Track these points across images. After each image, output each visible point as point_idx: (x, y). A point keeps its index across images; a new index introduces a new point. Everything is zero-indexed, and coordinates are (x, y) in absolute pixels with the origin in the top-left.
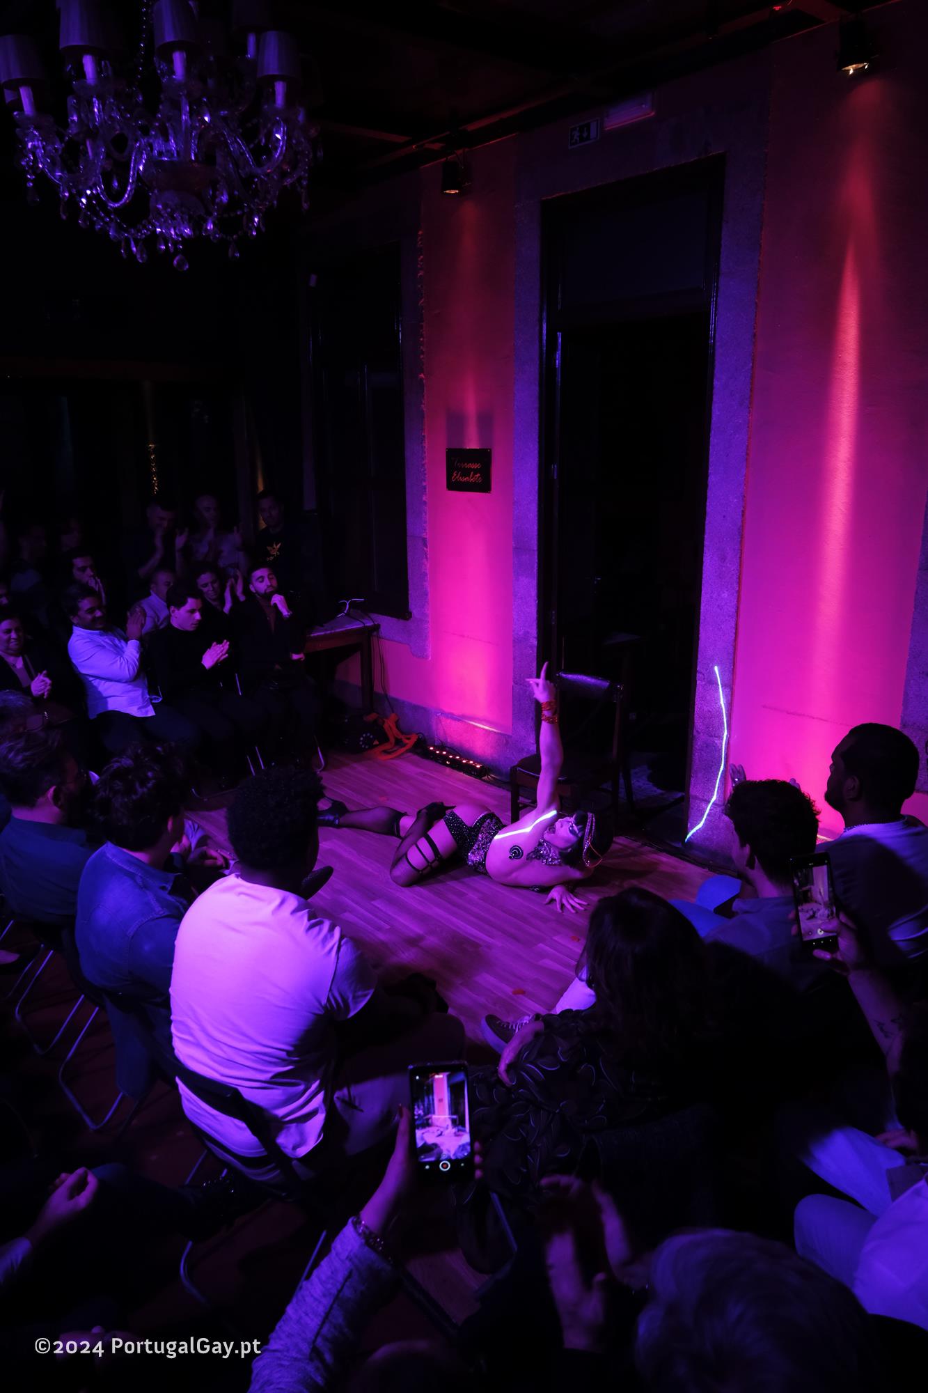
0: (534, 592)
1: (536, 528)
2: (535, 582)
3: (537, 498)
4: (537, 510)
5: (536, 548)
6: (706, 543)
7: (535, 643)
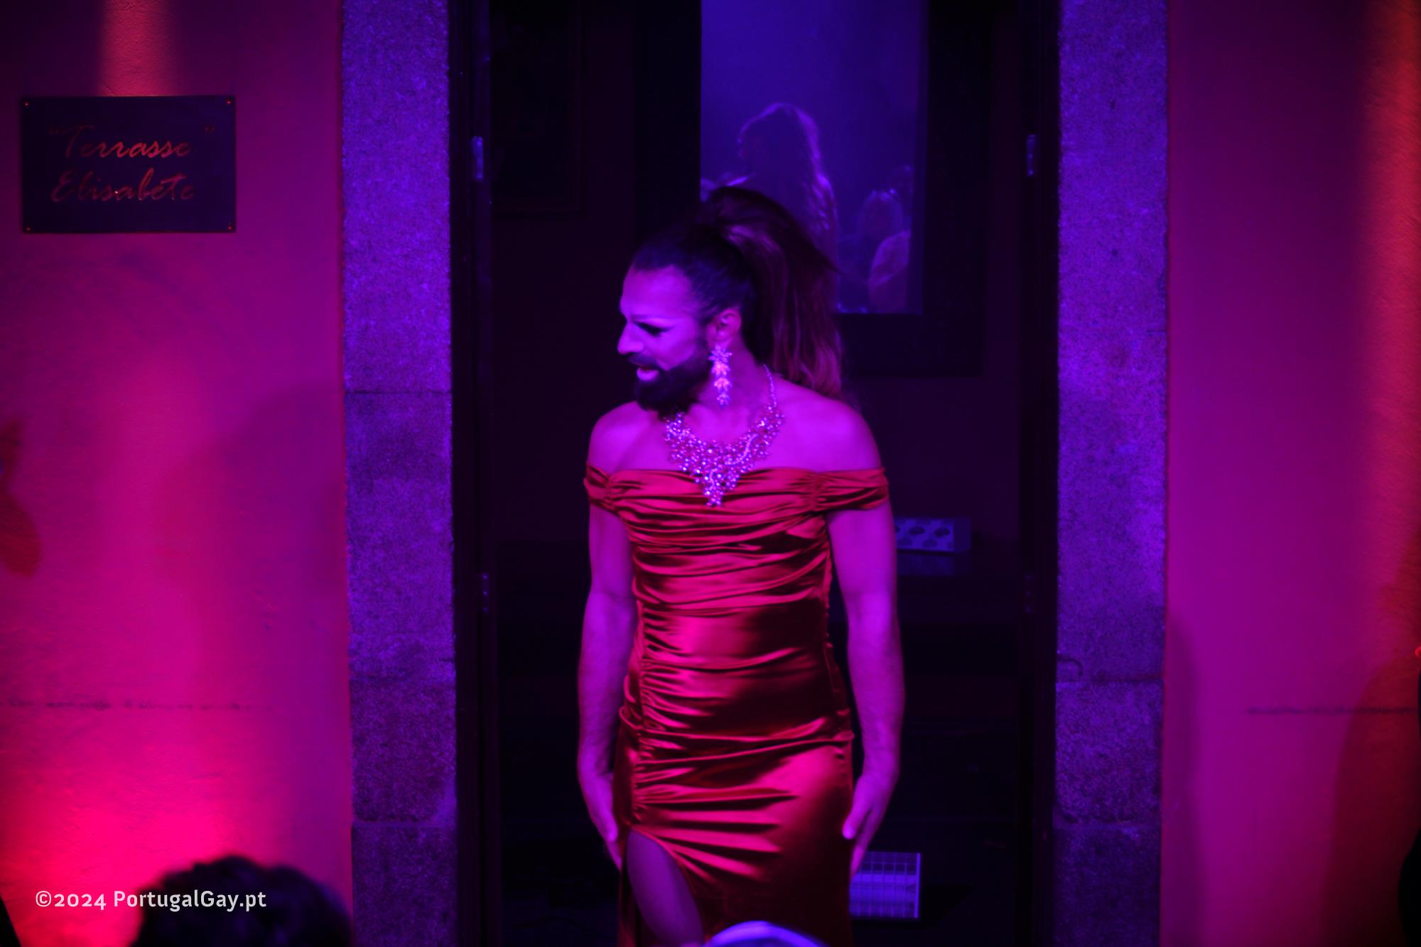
0: (440, 522)
1: (445, 323)
2: (444, 490)
3: (446, 235)
4: (447, 270)
5: (445, 384)
6: (1064, 322)
7: (449, 674)
